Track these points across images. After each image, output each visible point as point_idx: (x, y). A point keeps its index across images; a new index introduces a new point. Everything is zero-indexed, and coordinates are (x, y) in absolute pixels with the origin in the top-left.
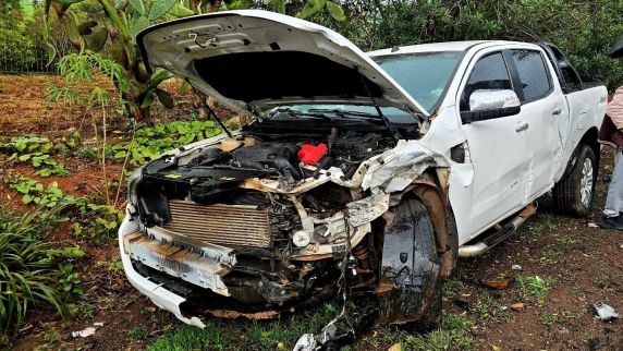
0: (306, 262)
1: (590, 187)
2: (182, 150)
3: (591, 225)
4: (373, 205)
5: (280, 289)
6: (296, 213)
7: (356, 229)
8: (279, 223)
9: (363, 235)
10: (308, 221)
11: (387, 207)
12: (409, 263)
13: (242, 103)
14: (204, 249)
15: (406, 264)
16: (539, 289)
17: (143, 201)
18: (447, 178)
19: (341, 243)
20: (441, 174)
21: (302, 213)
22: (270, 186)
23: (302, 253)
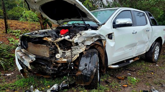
0: (60, 63)
1: (158, 55)
2: (38, 31)
3: (156, 65)
4: (80, 49)
5: (50, 70)
6: (57, 48)
7: (75, 55)
8: (52, 50)
9: (77, 57)
10: (60, 51)
11: (84, 50)
12: (87, 67)
13: (56, 21)
14: (29, 55)
15: (86, 67)
16: (134, 82)
17: (22, 42)
18: (105, 43)
19: (70, 59)
20: (103, 42)
21: (59, 48)
22: (50, 39)
23: (58, 60)
